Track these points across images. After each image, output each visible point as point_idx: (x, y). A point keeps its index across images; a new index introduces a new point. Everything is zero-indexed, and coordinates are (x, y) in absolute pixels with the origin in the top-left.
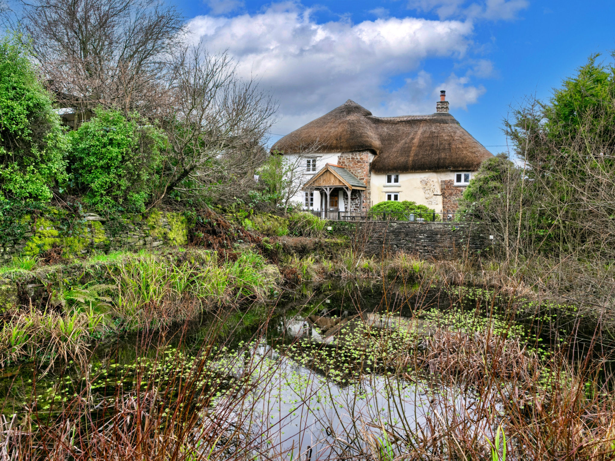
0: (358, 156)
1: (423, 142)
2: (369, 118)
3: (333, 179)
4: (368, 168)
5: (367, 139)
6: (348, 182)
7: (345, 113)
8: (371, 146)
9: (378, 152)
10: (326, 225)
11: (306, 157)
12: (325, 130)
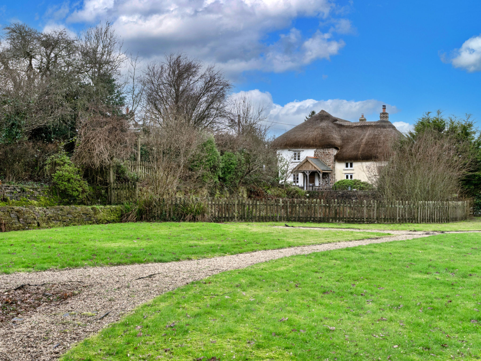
0: (327, 151)
1: (368, 142)
2: (335, 124)
3: (311, 166)
4: (333, 158)
5: (332, 140)
6: (320, 168)
7: (319, 121)
8: (334, 145)
9: (339, 149)
10: (306, 193)
11: (293, 151)
12: (305, 134)
